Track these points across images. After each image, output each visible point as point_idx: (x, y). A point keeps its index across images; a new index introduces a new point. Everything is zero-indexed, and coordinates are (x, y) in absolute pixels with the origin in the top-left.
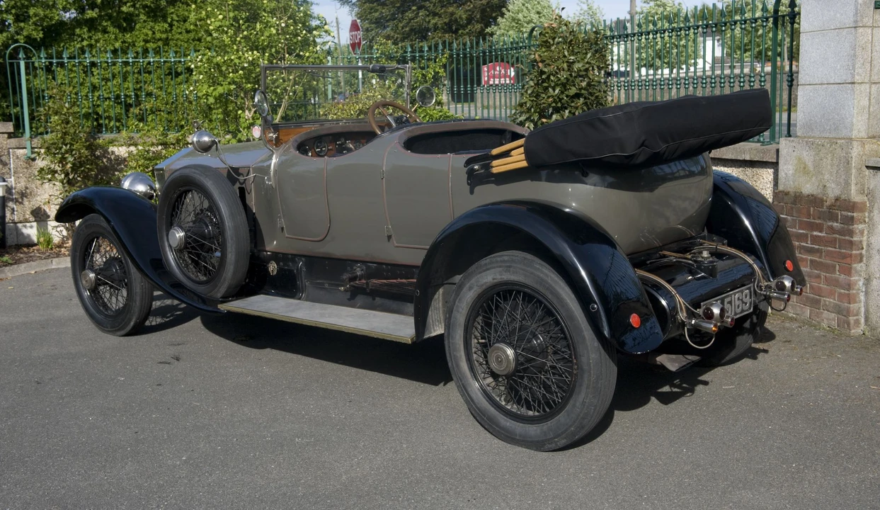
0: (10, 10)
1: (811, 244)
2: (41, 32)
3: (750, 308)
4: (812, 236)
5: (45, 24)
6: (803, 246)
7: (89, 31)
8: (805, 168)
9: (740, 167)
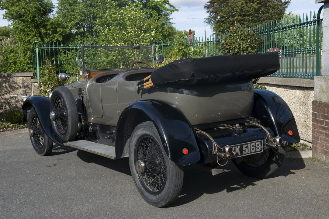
0: (51, 29)
1: (325, 125)
2: (62, 38)
3: (261, 150)
4: (325, 121)
5: (63, 34)
6: (322, 126)
7: (81, 37)
8: (323, 90)
9: (303, 90)
